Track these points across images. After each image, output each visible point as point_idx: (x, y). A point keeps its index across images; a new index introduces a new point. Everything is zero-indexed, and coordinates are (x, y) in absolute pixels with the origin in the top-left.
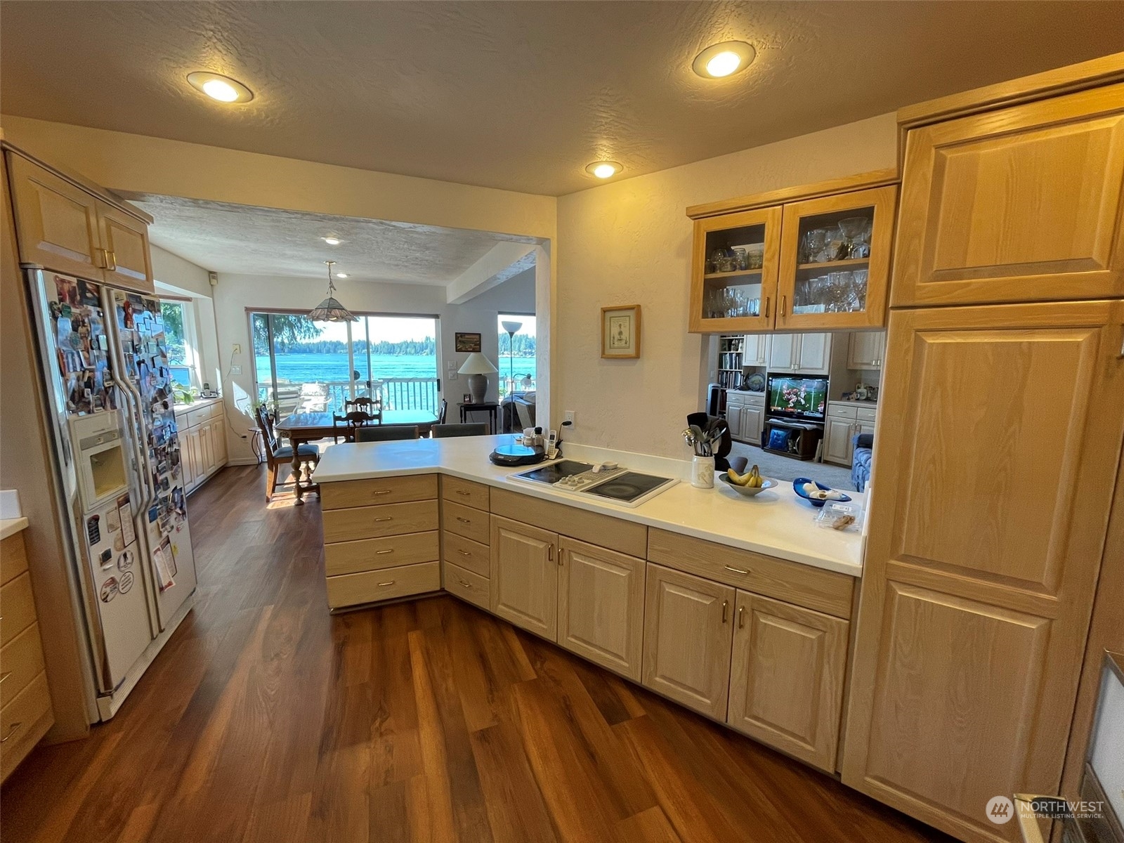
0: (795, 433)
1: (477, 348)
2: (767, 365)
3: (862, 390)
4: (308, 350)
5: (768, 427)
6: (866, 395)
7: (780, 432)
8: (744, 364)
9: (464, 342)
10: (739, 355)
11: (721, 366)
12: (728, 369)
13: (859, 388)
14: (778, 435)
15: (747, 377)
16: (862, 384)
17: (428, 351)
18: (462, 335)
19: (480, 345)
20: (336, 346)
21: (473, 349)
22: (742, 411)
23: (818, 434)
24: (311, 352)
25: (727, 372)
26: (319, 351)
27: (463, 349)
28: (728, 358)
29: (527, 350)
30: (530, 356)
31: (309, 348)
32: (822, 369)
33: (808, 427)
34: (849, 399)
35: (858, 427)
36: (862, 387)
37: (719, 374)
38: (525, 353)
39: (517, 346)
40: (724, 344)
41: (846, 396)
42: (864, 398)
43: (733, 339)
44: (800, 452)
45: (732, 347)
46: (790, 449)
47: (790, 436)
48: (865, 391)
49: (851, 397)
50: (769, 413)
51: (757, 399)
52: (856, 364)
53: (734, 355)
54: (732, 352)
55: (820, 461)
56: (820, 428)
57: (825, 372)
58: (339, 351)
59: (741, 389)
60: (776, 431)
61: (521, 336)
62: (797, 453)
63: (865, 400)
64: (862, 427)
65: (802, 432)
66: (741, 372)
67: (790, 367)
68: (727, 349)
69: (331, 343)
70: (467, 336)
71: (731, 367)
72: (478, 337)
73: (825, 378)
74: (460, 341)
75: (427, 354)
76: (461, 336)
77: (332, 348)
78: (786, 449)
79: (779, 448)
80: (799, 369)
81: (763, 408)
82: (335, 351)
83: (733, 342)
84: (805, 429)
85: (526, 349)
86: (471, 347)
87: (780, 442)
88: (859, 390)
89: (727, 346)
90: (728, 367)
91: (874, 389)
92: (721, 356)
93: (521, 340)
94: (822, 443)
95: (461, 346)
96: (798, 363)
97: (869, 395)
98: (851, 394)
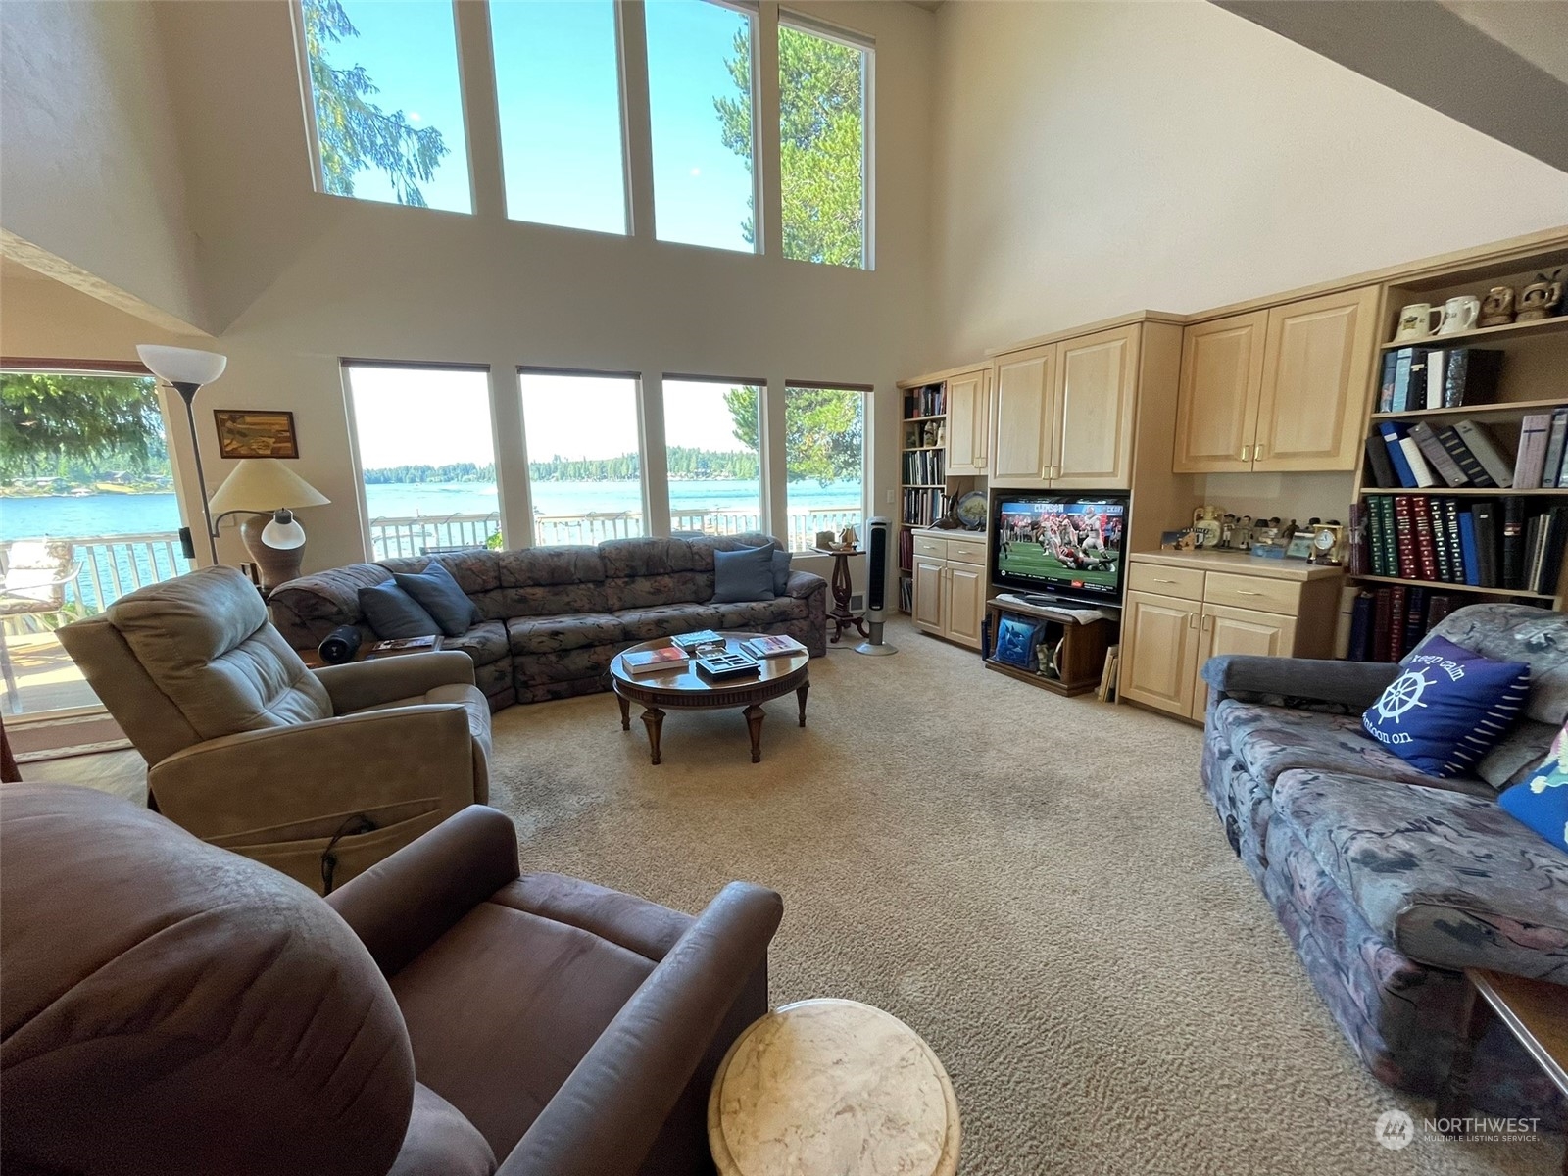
0: (1052, 630)
1: (286, 445)
2: (989, 472)
3: (1210, 523)
4: (382, 479)
5: (995, 613)
6: (1218, 534)
7: (1019, 627)
8: (948, 472)
9: (243, 435)
10: (938, 453)
11: (906, 479)
12: (919, 484)
13: (1200, 518)
14: (1016, 634)
15: (954, 501)
16: (1210, 509)
17: (557, 474)
18: (236, 415)
19: (293, 439)
20: (423, 472)
21: (273, 450)
22: (943, 575)
23: (1108, 632)
24: (387, 481)
25: (917, 490)
26: (400, 480)
27: (243, 451)
28: (919, 462)
29: (699, 470)
30: (704, 478)
31: (383, 475)
32: (1114, 474)
33: (1083, 615)
34: (1178, 547)
35: (1208, 625)
36: (1209, 516)
37: (903, 495)
38: (697, 475)
39: (685, 464)
40: (910, 435)
41: (1172, 539)
42: (1215, 542)
43: (926, 421)
44: (1064, 675)
45: (925, 437)
46: (1041, 668)
47: (1042, 635)
48: (1215, 525)
49: (1183, 541)
50: (998, 580)
51: (972, 548)
52: (1197, 459)
53: (929, 455)
54: (925, 448)
55: (1111, 696)
56: (1111, 617)
57: (1119, 483)
58: (428, 480)
59: (944, 526)
60: (1010, 624)
61: (690, 450)
62: (1056, 677)
63: (1216, 547)
64: (1219, 622)
65: (1067, 629)
66: (942, 490)
67: (1039, 475)
68: (918, 443)
69: (417, 468)
70: (248, 419)
71: (925, 481)
72: (284, 420)
73: (1119, 497)
74: (231, 431)
75: (557, 480)
76: (234, 420)
77: (418, 474)
78: (1032, 667)
79: (1016, 662)
80: (1059, 476)
81: (983, 568)
82: (422, 480)
83: (927, 428)
84: (1076, 622)
85: (697, 469)
86: (267, 446)
87: (1018, 649)
88: (1202, 525)
89: (916, 438)
90: (919, 480)
91: (1238, 520)
92: (906, 458)
93: (691, 456)
94: (1115, 655)
95: (235, 445)
96: (1055, 463)
97: (1227, 535)
98: (1183, 535)
